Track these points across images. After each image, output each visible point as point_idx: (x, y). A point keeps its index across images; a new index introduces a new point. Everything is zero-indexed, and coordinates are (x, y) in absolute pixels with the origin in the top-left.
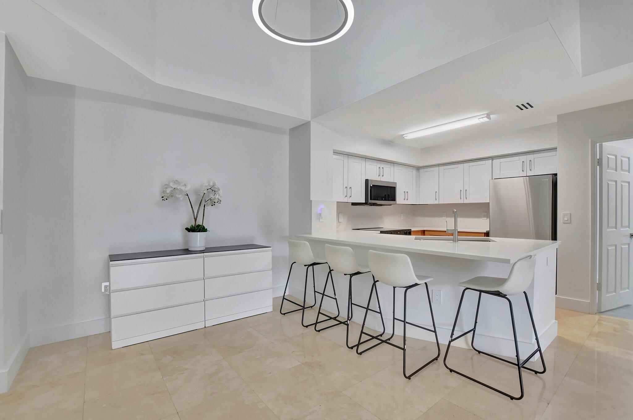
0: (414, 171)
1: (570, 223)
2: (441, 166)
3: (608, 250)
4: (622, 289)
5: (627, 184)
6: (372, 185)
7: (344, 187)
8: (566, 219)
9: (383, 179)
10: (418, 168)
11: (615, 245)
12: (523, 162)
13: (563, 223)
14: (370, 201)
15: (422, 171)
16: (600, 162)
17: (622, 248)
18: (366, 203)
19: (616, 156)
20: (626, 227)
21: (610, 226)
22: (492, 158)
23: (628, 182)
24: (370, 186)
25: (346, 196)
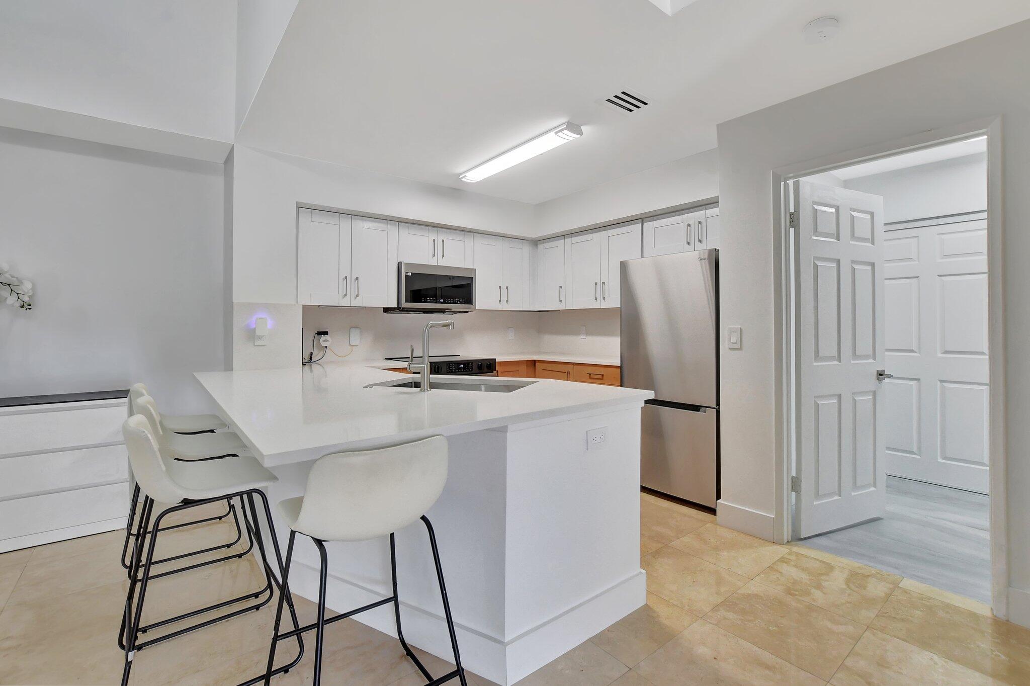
0: (526, 249)
1: (741, 349)
2: (568, 238)
3: (817, 406)
4: (855, 487)
5: (869, 268)
6: (410, 274)
7: (341, 277)
8: (733, 340)
9: (443, 262)
10: (535, 243)
11: (836, 395)
12: (689, 225)
13: (730, 348)
14: (404, 305)
15: (541, 247)
16: (794, 220)
17: (855, 401)
18: (399, 309)
19: (837, 209)
20: (866, 357)
21: (820, 355)
22: (642, 219)
23: (871, 263)
24: (407, 276)
25: (346, 295)
